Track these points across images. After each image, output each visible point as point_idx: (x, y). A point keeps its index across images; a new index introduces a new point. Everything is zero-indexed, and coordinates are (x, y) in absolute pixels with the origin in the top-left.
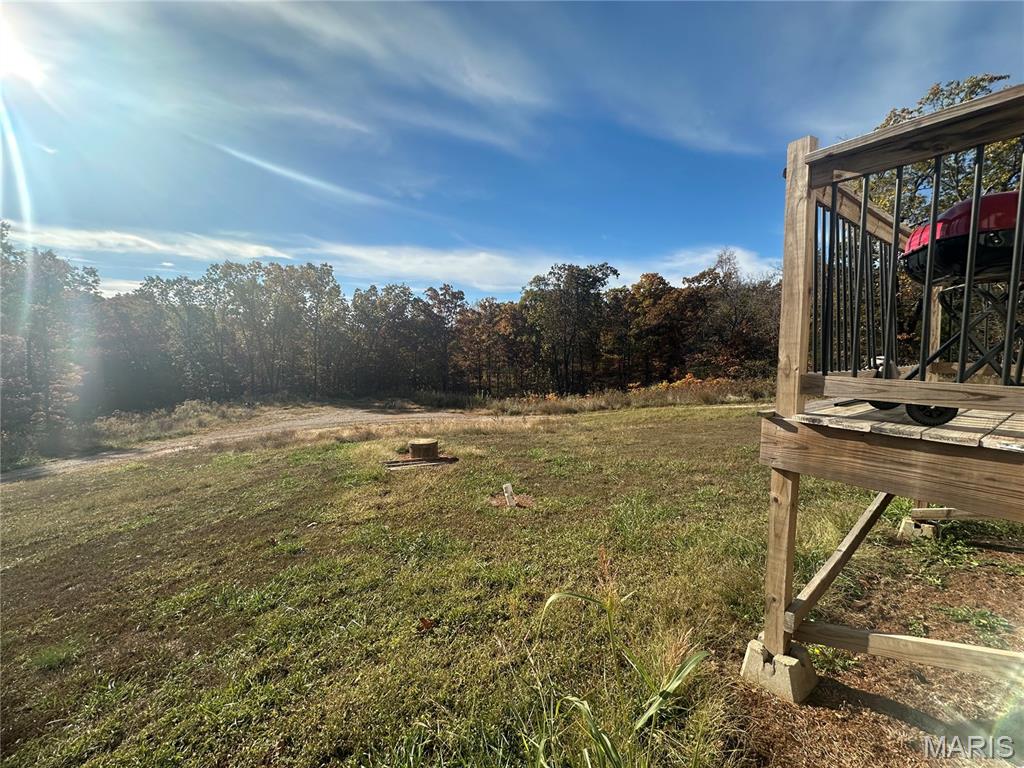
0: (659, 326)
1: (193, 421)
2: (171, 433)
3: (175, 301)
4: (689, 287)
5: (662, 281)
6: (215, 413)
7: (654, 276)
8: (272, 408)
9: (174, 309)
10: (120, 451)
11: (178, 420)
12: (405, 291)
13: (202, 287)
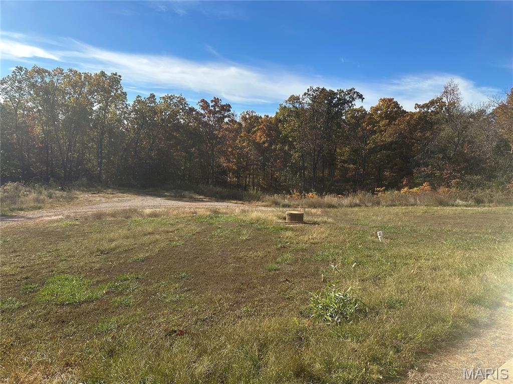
0: (392, 143)
4: (419, 112)
5: (396, 105)
7: (390, 100)
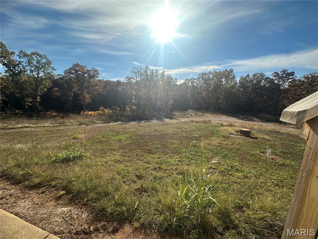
1: (190, 115)
2: (185, 116)
3: (190, 84)
6: (194, 113)
8: (208, 114)
9: (190, 87)
10: (176, 119)
11: (187, 114)
12: (262, 75)
13: (196, 80)
